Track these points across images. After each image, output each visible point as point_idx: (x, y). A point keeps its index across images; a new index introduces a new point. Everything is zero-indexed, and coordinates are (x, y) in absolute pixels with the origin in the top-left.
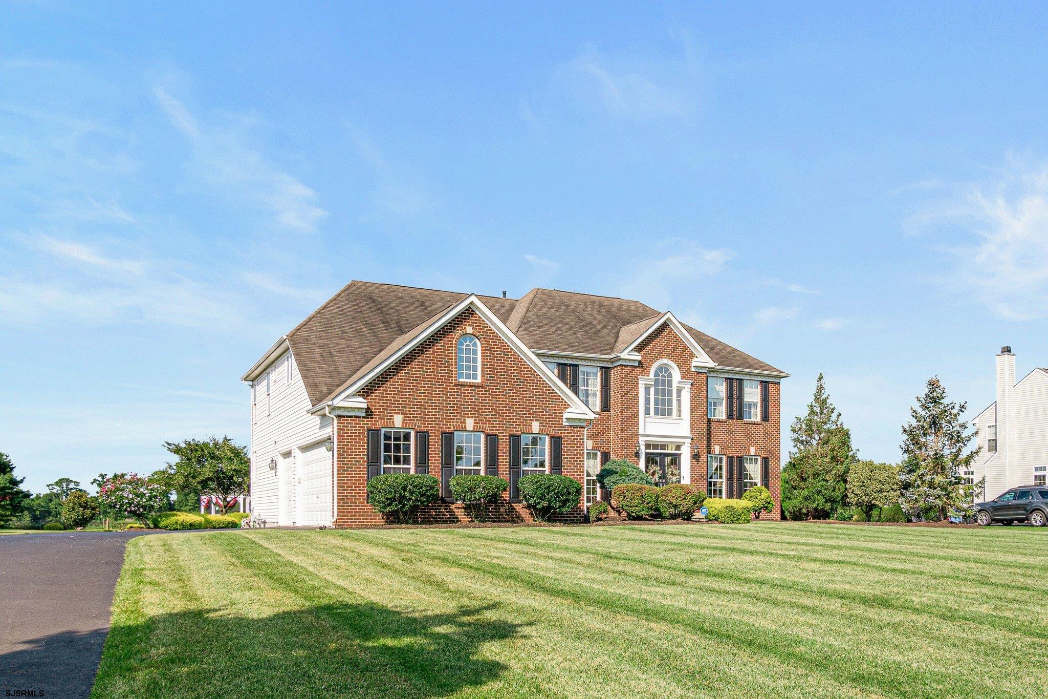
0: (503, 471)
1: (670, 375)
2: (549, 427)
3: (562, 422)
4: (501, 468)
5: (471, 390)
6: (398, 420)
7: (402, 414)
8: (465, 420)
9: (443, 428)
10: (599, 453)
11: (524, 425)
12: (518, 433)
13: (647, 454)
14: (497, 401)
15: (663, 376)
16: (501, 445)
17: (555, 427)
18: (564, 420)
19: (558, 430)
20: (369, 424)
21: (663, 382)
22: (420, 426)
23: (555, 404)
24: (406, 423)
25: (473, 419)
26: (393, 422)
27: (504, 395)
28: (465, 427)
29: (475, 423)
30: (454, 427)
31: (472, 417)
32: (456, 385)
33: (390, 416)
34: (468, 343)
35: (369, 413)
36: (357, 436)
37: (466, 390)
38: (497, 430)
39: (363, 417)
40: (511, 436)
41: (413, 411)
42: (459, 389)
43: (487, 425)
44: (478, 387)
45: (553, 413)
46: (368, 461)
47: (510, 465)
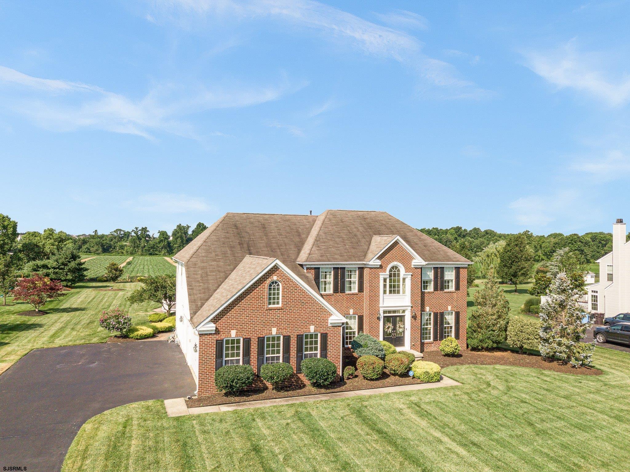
0: (293, 356)
1: (399, 271)
2: (320, 328)
3: (328, 324)
4: (292, 354)
5: (275, 312)
6: (233, 333)
7: (236, 329)
8: (271, 329)
9: (259, 335)
10: (357, 317)
11: (305, 329)
12: (302, 333)
13: (384, 317)
14: (290, 316)
15: (395, 271)
16: (292, 341)
17: (324, 328)
18: (329, 324)
19: (326, 329)
20: (217, 337)
21: (395, 275)
22: (246, 335)
23: (324, 315)
24: (238, 334)
25: (276, 328)
26: (230, 335)
27: (294, 313)
28: (272, 334)
29: (277, 330)
30: (265, 334)
31: (275, 327)
32: (267, 310)
33: (229, 331)
34: (274, 285)
35: (217, 331)
36: (210, 345)
37: (273, 312)
38: (290, 333)
39: (214, 334)
40: (297, 335)
41: (242, 327)
42: (269, 312)
43: (284, 331)
44: (280, 309)
45: (322, 319)
46: (216, 358)
47: (297, 352)
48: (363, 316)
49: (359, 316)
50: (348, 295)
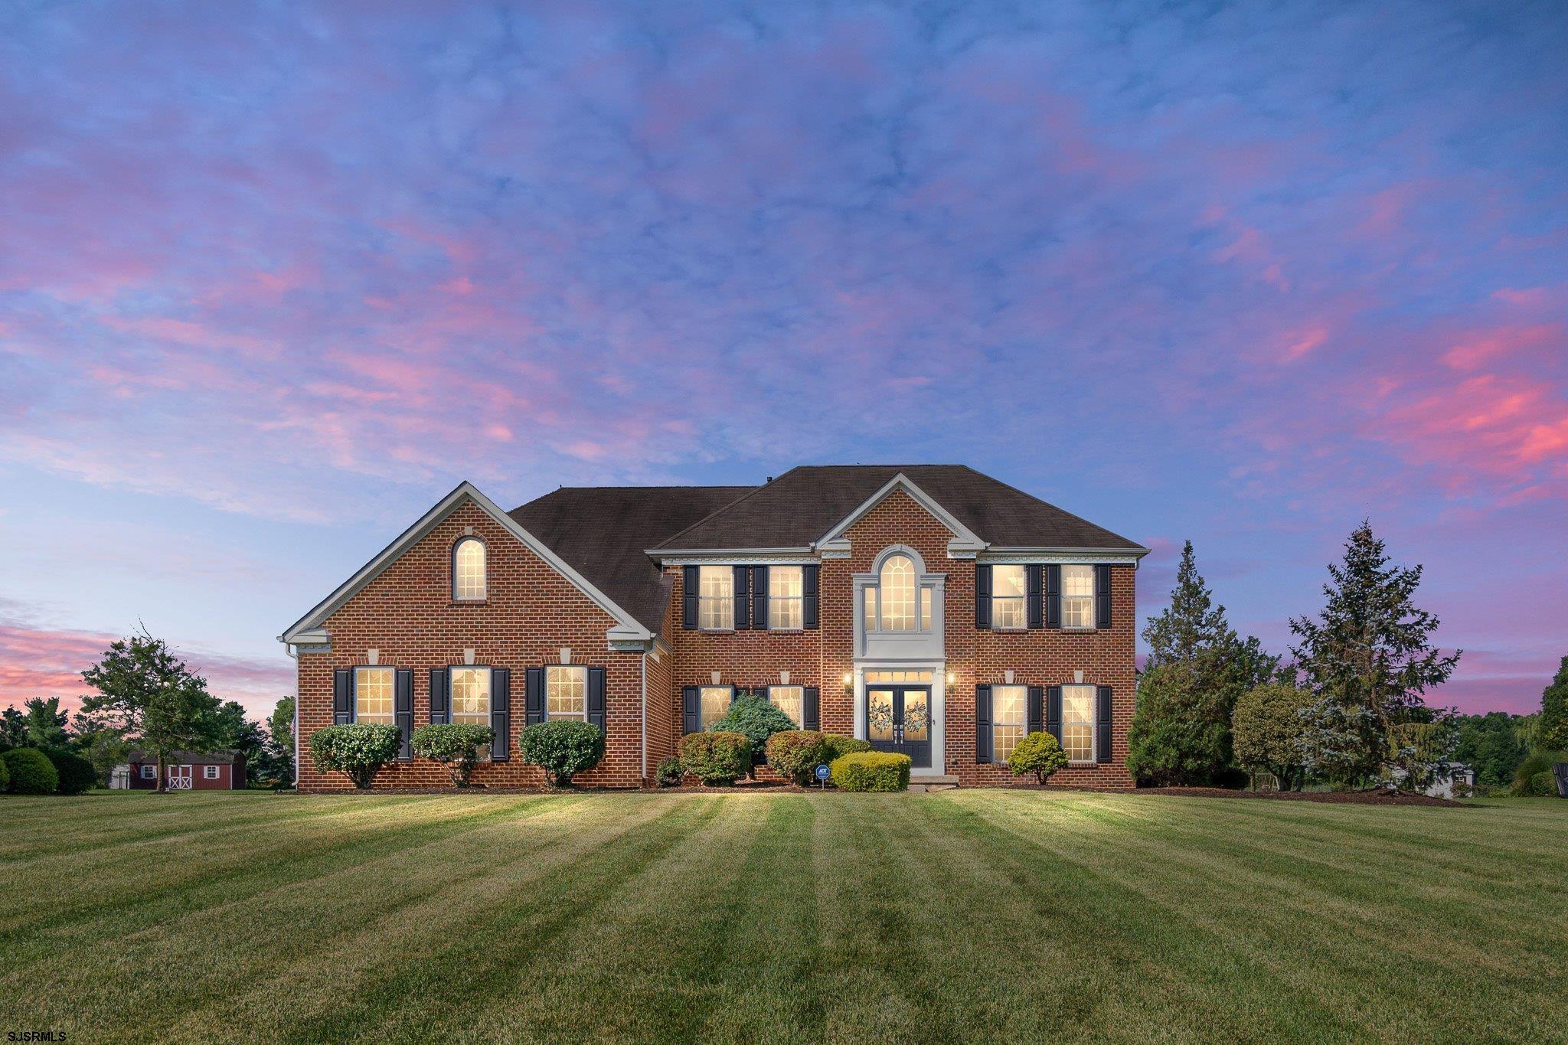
0: (517, 717)
2: (586, 654)
3: (606, 646)
4: (514, 713)
5: (471, 611)
6: (372, 656)
7: (379, 647)
8: (462, 651)
9: (432, 663)
10: (801, 690)
11: (548, 654)
12: (540, 665)
13: (868, 687)
14: (508, 622)
15: (897, 570)
16: (513, 682)
17: (596, 654)
18: (609, 644)
19: (601, 658)
20: (337, 662)
21: (898, 579)
22: (403, 663)
23: (596, 622)
24: (384, 659)
25: (474, 649)
26: (367, 659)
27: (519, 615)
28: (463, 661)
29: (476, 654)
30: (447, 661)
31: (472, 647)
32: (451, 606)
33: (363, 651)
35: (336, 648)
36: (321, 679)
37: (465, 611)
38: (509, 662)
39: (330, 655)
40: (527, 669)
41: (393, 643)
42: (455, 611)
43: (494, 656)
44: (482, 606)
45: (591, 634)
46: (336, 709)
47: (527, 709)
48: (817, 689)
49: (805, 688)
50: (776, 634)
